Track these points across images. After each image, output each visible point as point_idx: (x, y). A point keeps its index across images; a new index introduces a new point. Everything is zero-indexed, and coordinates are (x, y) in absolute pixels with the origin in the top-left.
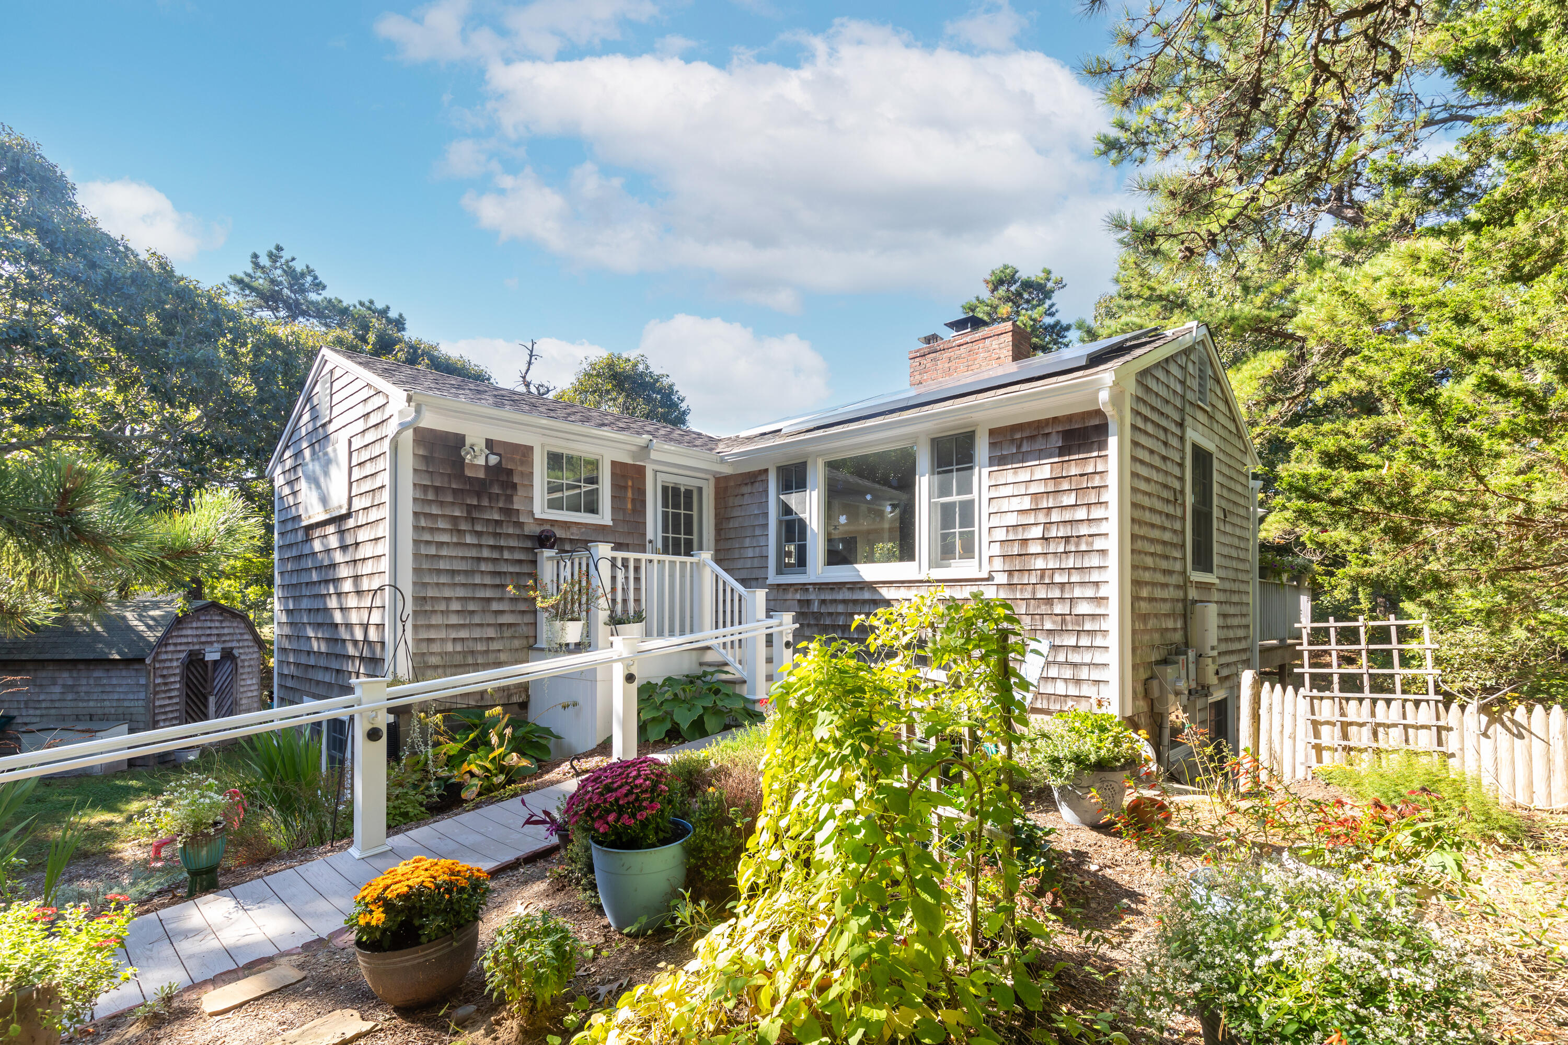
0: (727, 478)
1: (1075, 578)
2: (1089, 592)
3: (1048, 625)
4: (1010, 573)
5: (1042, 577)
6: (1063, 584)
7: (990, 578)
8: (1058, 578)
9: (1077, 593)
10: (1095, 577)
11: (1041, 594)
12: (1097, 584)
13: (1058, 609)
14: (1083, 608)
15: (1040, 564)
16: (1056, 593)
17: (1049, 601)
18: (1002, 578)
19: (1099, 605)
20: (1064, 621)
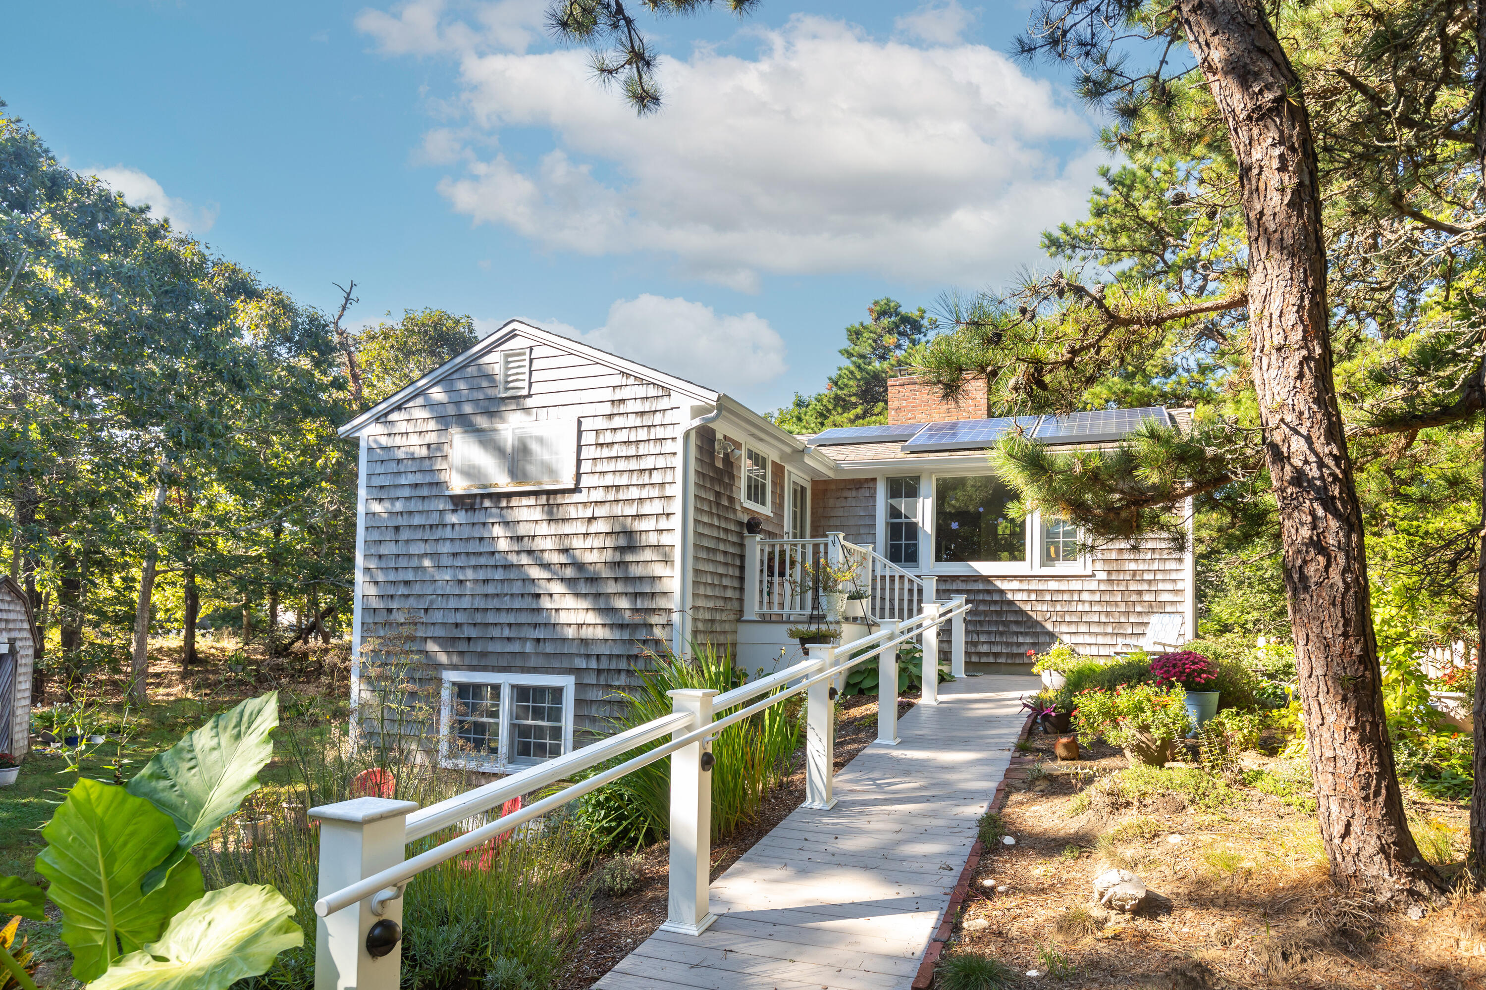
0: (828, 482)
1: (1159, 576)
2: (1169, 586)
3: (1138, 609)
4: (1109, 572)
5: (1134, 575)
6: (1150, 581)
7: (1093, 575)
8: (1146, 576)
9: (1161, 586)
10: (1174, 576)
11: (1133, 586)
12: (1175, 581)
13: (1147, 597)
14: (1164, 597)
15: (1132, 566)
16: (1145, 587)
17: (1139, 592)
18: (1103, 576)
19: (1177, 595)
20: (1150, 606)
